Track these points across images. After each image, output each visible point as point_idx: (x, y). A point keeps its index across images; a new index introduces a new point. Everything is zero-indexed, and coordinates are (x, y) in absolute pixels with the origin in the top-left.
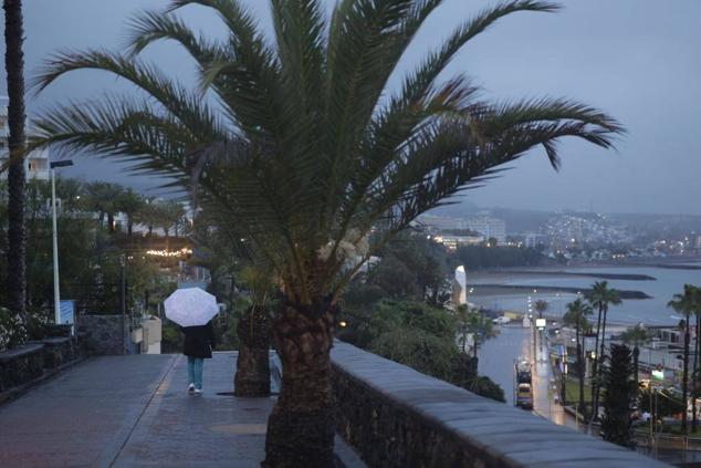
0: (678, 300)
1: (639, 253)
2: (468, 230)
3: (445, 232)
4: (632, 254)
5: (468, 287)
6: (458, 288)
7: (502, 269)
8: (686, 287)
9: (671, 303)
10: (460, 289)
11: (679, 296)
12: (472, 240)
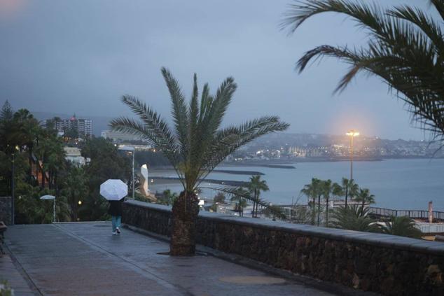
0: (307, 188)
1: (252, 157)
2: (141, 141)
3: (126, 142)
4: (247, 158)
5: (149, 178)
6: (142, 179)
7: (164, 167)
8: (313, 180)
9: (303, 190)
10: (144, 179)
11: (308, 186)
12: (144, 148)
